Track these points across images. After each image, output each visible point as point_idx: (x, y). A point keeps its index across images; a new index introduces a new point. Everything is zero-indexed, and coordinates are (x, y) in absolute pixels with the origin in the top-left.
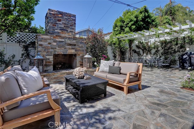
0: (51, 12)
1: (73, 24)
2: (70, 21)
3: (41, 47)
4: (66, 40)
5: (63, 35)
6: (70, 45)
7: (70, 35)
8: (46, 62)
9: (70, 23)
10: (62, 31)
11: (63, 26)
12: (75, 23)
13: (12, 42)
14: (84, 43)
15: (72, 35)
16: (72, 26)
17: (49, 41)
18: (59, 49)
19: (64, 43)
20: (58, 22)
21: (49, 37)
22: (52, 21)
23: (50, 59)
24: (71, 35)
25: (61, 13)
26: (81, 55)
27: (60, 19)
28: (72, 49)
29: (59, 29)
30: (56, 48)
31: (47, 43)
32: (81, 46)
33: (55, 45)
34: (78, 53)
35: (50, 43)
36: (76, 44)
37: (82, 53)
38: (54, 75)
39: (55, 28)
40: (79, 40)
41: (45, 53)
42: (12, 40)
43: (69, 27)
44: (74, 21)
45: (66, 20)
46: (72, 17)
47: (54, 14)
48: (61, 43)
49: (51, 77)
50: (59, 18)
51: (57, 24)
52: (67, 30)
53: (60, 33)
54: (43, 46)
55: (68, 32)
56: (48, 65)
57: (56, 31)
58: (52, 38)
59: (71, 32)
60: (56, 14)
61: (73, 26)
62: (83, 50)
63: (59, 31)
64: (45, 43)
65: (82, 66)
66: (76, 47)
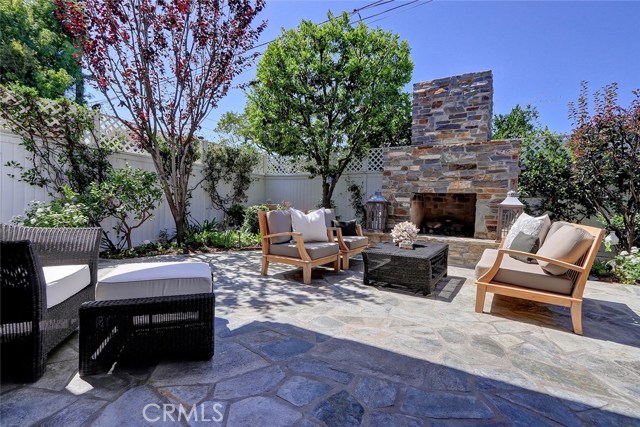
0: (419, 91)
1: (479, 102)
2: (469, 95)
3: (388, 177)
4: (447, 155)
5: (445, 142)
6: (458, 167)
7: (466, 139)
8: (395, 210)
9: (467, 101)
10: (443, 132)
11: (445, 118)
12: (490, 98)
14: (509, 158)
16: (473, 109)
17: (404, 163)
18: (425, 179)
19: (440, 163)
20: (433, 111)
21: (405, 153)
22: (419, 110)
23: (404, 205)
24: (470, 137)
25: (443, 84)
26: (493, 197)
27: (440, 99)
28: (462, 178)
29: (435, 127)
30: (418, 179)
31: (400, 168)
32: (494, 169)
33: (417, 171)
34: (481, 191)
35: (405, 168)
36: (476, 163)
37: (498, 191)
39: (424, 127)
40: (488, 149)
41: (394, 191)
43: (465, 115)
45: (456, 97)
46: (477, 81)
47: (425, 93)
48: (431, 165)
50: (436, 100)
51: (431, 115)
52: (459, 126)
53: (437, 137)
54: (392, 175)
55: (462, 130)
56: (400, 217)
57: (427, 134)
58: (410, 154)
59: (472, 127)
60: (429, 91)
62: (503, 183)
63: (436, 133)
64: (396, 168)
65: (494, 233)
66: (478, 172)
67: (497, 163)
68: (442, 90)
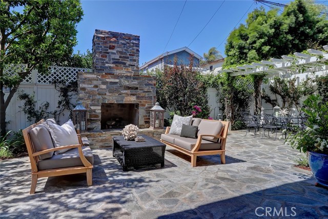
0: (99, 35)
1: (135, 52)
2: (130, 47)
3: (83, 92)
4: (122, 80)
5: (117, 72)
6: (129, 88)
7: (129, 72)
8: (90, 115)
9: (129, 50)
10: (116, 65)
11: (117, 57)
12: (138, 51)
13: (45, 82)
14: (151, 85)
15: (133, 70)
16: (132, 55)
17: (95, 83)
18: (110, 94)
19: (118, 85)
20: (109, 51)
21: (95, 76)
22: (100, 49)
23: (97, 111)
24: (131, 71)
25: (115, 35)
26: (147, 105)
27: (114, 44)
28: (131, 94)
29: (112, 61)
30: (105, 94)
31: (93, 86)
32: (146, 90)
33: (105, 89)
34: (141, 102)
35: (96, 86)
36: (138, 86)
37: (149, 102)
38: (101, 136)
39: (105, 60)
40: (143, 79)
41: (89, 102)
42: (45, 79)
43: (128, 58)
44: (136, 46)
45: (123, 46)
46: (133, 39)
47: (104, 38)
48: (113, 85)
49: (97, 138)
50: (111, 44)
51: (108, 53)
52: (125, 64)
53: (113, 68)
54: (86, 91)
55: (127, 66)
56: (94, 120)
57: (107, 65)
58: (100, 77)
59: (132, 66)
60: (107, 37)
61: (134, 55)
62: (150, 98)
63: (112, 65)
64: (90, 86)
65: (147, 125)
66: (139, 91)
67: (147, 88)
68: (114, 39)
